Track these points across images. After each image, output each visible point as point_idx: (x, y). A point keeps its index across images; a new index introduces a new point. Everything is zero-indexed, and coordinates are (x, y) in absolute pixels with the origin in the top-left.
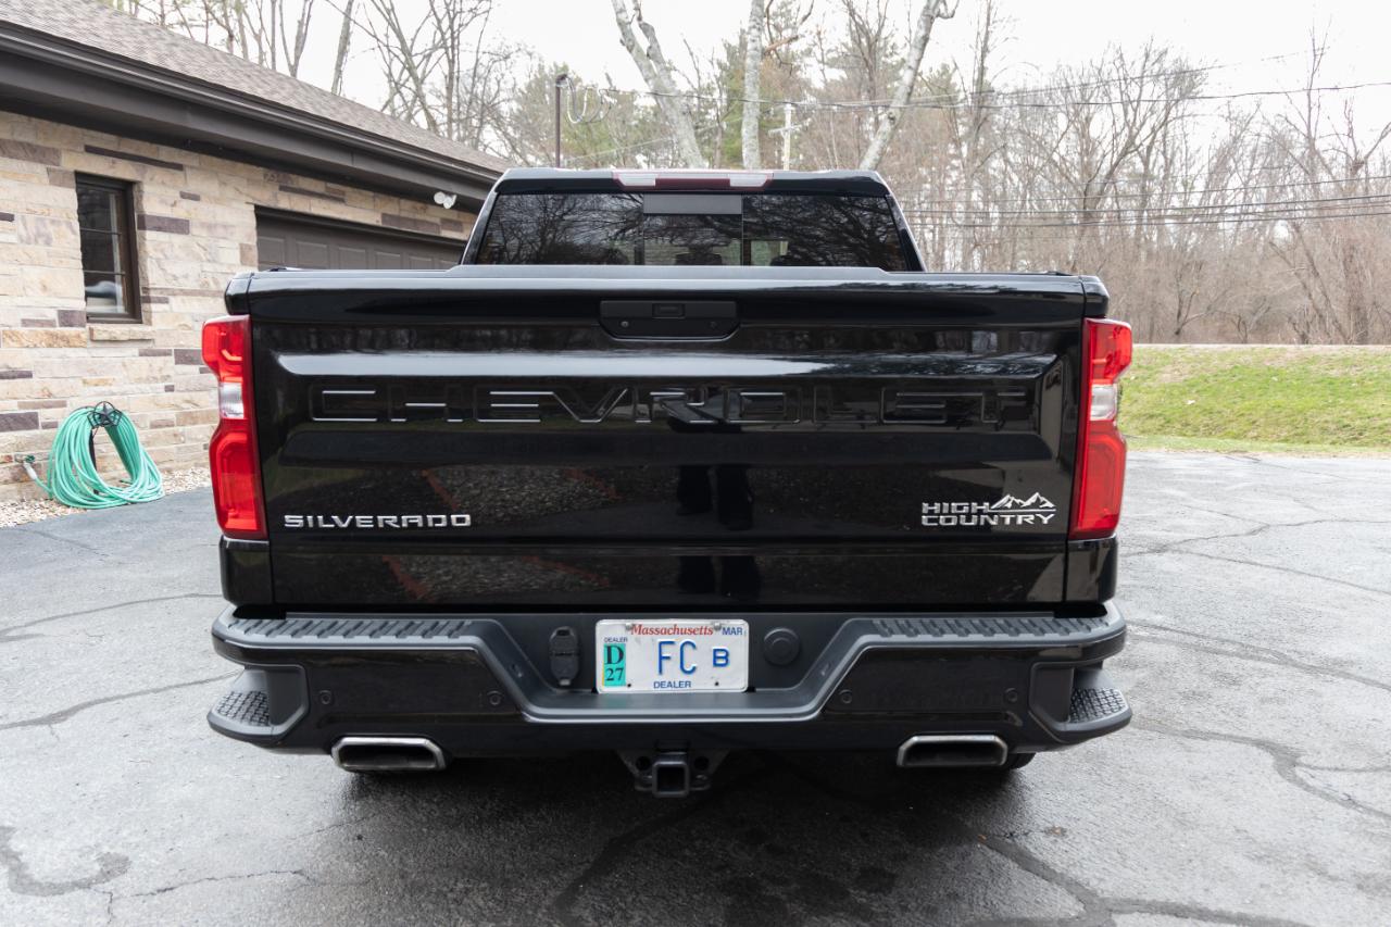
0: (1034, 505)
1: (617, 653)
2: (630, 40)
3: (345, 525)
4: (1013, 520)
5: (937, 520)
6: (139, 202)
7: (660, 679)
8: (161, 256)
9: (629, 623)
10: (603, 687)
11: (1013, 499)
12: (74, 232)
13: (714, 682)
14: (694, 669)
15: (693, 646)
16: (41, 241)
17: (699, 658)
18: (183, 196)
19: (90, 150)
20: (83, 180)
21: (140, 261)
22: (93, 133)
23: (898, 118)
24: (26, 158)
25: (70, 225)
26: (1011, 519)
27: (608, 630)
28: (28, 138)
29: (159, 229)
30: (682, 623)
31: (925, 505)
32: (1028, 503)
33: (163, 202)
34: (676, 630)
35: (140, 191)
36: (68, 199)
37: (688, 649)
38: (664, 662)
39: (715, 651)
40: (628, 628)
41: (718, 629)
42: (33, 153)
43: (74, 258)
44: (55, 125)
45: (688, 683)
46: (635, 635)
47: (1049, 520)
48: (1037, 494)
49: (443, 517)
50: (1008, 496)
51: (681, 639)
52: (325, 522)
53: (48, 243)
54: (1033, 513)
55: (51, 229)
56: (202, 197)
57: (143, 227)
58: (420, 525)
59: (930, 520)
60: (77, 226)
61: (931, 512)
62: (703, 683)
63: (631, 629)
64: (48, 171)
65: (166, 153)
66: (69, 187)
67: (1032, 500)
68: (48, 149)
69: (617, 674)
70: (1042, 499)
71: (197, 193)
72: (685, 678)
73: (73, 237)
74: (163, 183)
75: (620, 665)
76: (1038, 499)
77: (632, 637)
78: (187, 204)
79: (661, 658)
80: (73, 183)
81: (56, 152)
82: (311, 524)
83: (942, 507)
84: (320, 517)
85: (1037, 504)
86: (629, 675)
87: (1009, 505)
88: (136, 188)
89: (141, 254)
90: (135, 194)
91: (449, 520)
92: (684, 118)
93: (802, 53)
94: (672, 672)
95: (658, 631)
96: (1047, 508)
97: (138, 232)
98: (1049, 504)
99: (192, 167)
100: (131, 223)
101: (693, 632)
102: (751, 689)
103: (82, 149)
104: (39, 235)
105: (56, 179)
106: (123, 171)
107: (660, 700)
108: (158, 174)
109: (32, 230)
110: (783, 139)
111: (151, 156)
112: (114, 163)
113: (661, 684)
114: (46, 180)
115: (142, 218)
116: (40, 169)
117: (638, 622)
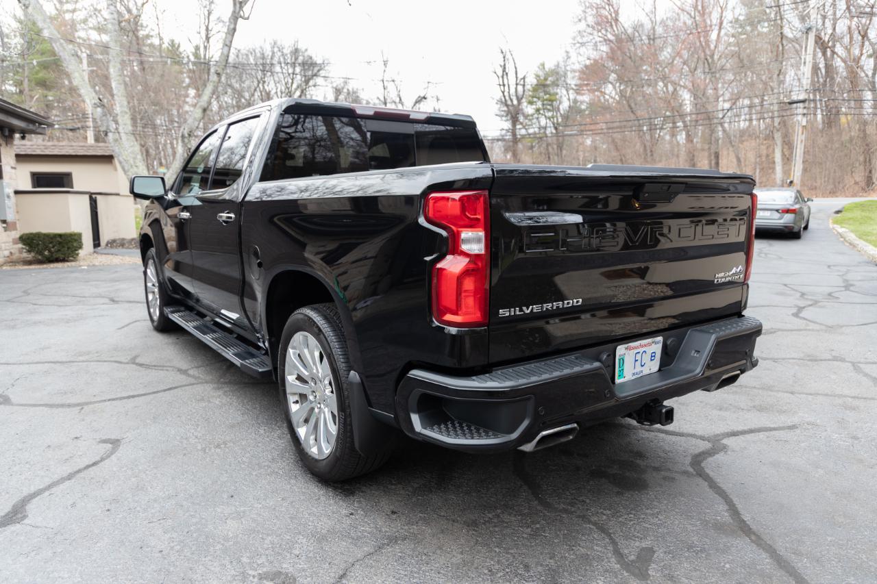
1: (622, 362)
3: (529, 311)
5: (718, 281)
7: (634, 371)
9: (626, 346)
10: (617, 380)
13: (650, 369)
14: (644, 364)
17: (647, 358)
27: (620, 351)
30: (643, 342)
34: (642, 346)
37: (644, 354)
38: (636, 363)
39: (652, 353)
40: (626, 349)
41: (654, 342)
45: (642, 371)
46: (628, 351)
49: (571, 301)
51: (641, 350)
52: (520, 311)
58: (561, 307)
61: (718, 277)
62: (647, 369)
69: (622, 372)
75: (623, 368)
79: (635, 361)
82: (513, 314)
83: (720, 275)
84: (517, 309)
86: (625, 372)
91: (573, 302)
92: (73, 58)
93: (81, 20)
94: (639, 368)
95: (635, 348)
101: (646, 346)
102: (660, 370)
113: (635, 374)
117: (630, 345)
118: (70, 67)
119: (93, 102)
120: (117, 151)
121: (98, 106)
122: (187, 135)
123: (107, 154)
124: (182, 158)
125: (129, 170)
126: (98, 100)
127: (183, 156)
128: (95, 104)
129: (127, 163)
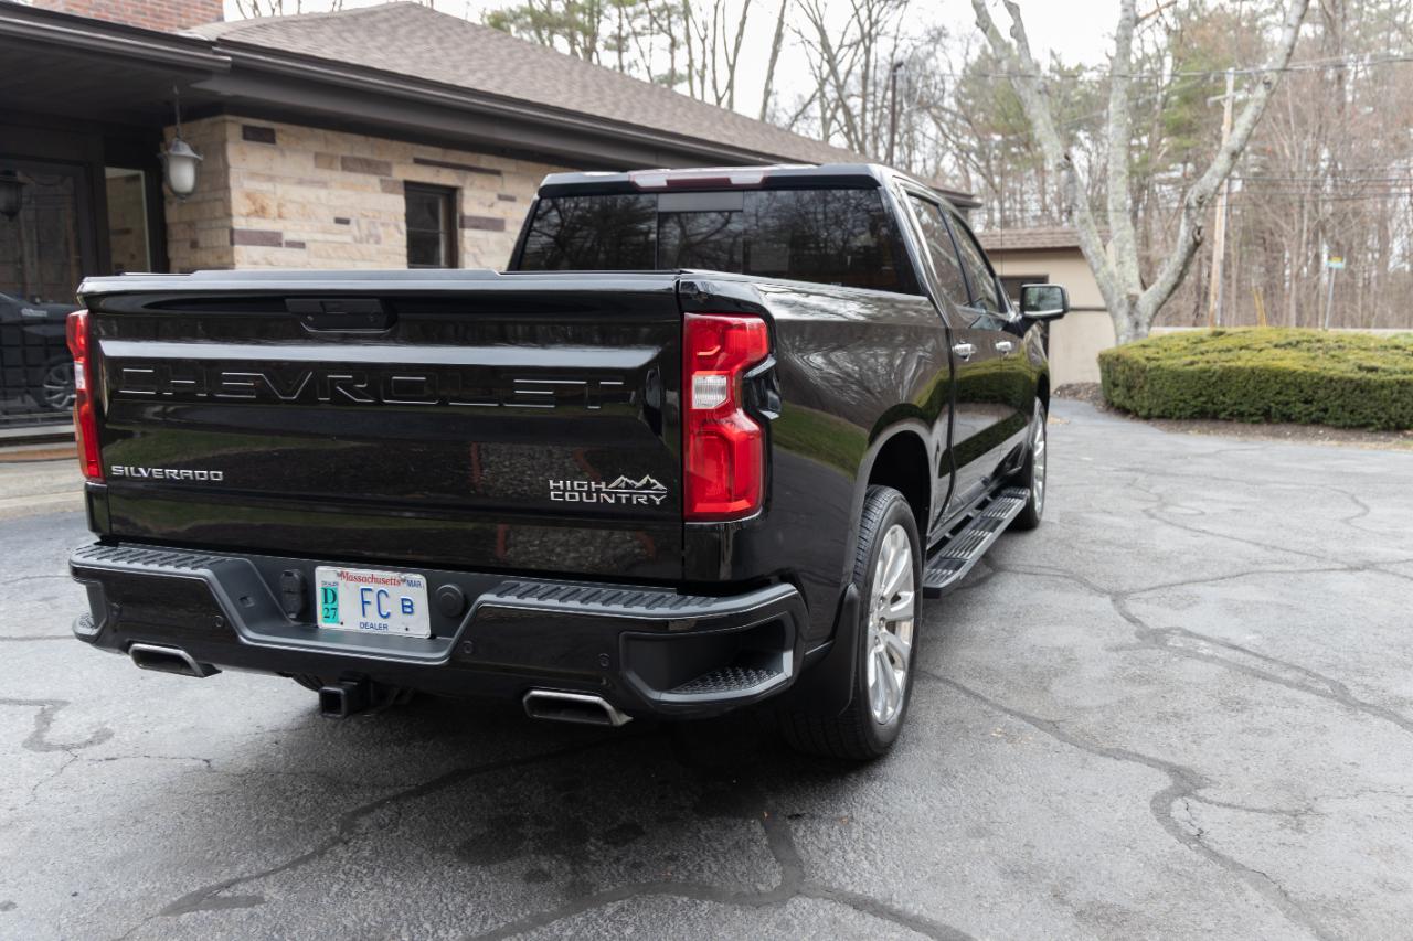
0: (644, 487)
1: (332, 595)
2: (984, 21)
3: (146, 475)
4: (629, 500)
5: (563, 496)
6: (461, 207)
7: (364, 620)
8: (477, 251)
9: (339, 570)
10: (322, 623)
11: (626, 479)
12: (401, 233)
13: (404, 627)
14: (389, 615)
15: (387, 595)
16: (372, 241)
17: (391, 605)
18: (501, 198)
19: (418, 161)
20: (411, 189)
21: (460, 257)
22: (421, 147)
23: (1275, 82)
24: (363, 172)
25: (397, 227)
26: (627, 498)
27: (325, 574)
28: (366, 154)
29: (477, 227)
30: (378, 573)
31: (551, 482)
32: (638, 485)
33: (481, 204)
34: (373, 579)
35: (462, 195)
36: (397, 204)
37: (382, 596)
38: (367, 606)
39: (403, 600)
40: (339, 575)
41: (404, 581)
42: (368, 166)
43: (399, 255)
44: (388, 142)
45: (385, 627)
46: (344, 581)
47: (661, 501)
48: (648, 477)
49: (205, 472)
50: (622, 477)
51: (376, 587)
52: (135, 472)
53: (378, 241)
54: (647, 494)
55: (381, 230)
56: (518, 199)
57: (463, 227)
58: (192, 478)
59: (556, 496)
60: (403, 227)
61: (557, 488)
62: (397, 626)
63: (341, 575)
64: (381, 181)
65: (485, 161)
66: (398, 193)
67: (644, 481)
68: (380, 162)
69: (333, 613)
70: (653, 481)
71: (513, 195)
72: (384, 621)
73: (399, 236)
74: (482, 187)
75: (334, 606)
76: (648, 481)
77: (342, 582)
78: (503, 205)
79: (364, 603)
80: (402, 190)
81: (388, 165)
82: (127, 474)
83: (565, 484)
84: (132, 468)
85: (648, 486)
86: (342, 614)
87: (623, 485)
88: (458, 193)
89: (461, 250)
90: (458, 197)
91: (209, 475)
92: (1039, 96)
94: (373, 617)
95: (359, 579)
96: (657, 490)
97: (459, 230)
98: (659, 486)
99: (510, 173)
100: (454, 221)
101: (385, 582)
102: (433, 637)
103: (411, 161)
104: (370, 235)
105: (388, 188)
106: (446, 178)
107: (366, 638)
108: (478, 179)
109: (365, 232)
110: (1223, 108)
111: (475, 165)
112: (438, 171)
113: (365, 625)
114: (378, 188)
115: (462, 218)
116: (374, 180)
117: (346, 570)
118: (1033, 111)
119: (1058, 161)
120: (1084, 238)
121: (1063, 169)
122: (1194, 204)
123: (1070, 245)
124: (1185, 244)
125: (1098, 270)
126: (1064, 159)
127: (1186, 241)
128: (1059, 165)
129: (1097, 258)
